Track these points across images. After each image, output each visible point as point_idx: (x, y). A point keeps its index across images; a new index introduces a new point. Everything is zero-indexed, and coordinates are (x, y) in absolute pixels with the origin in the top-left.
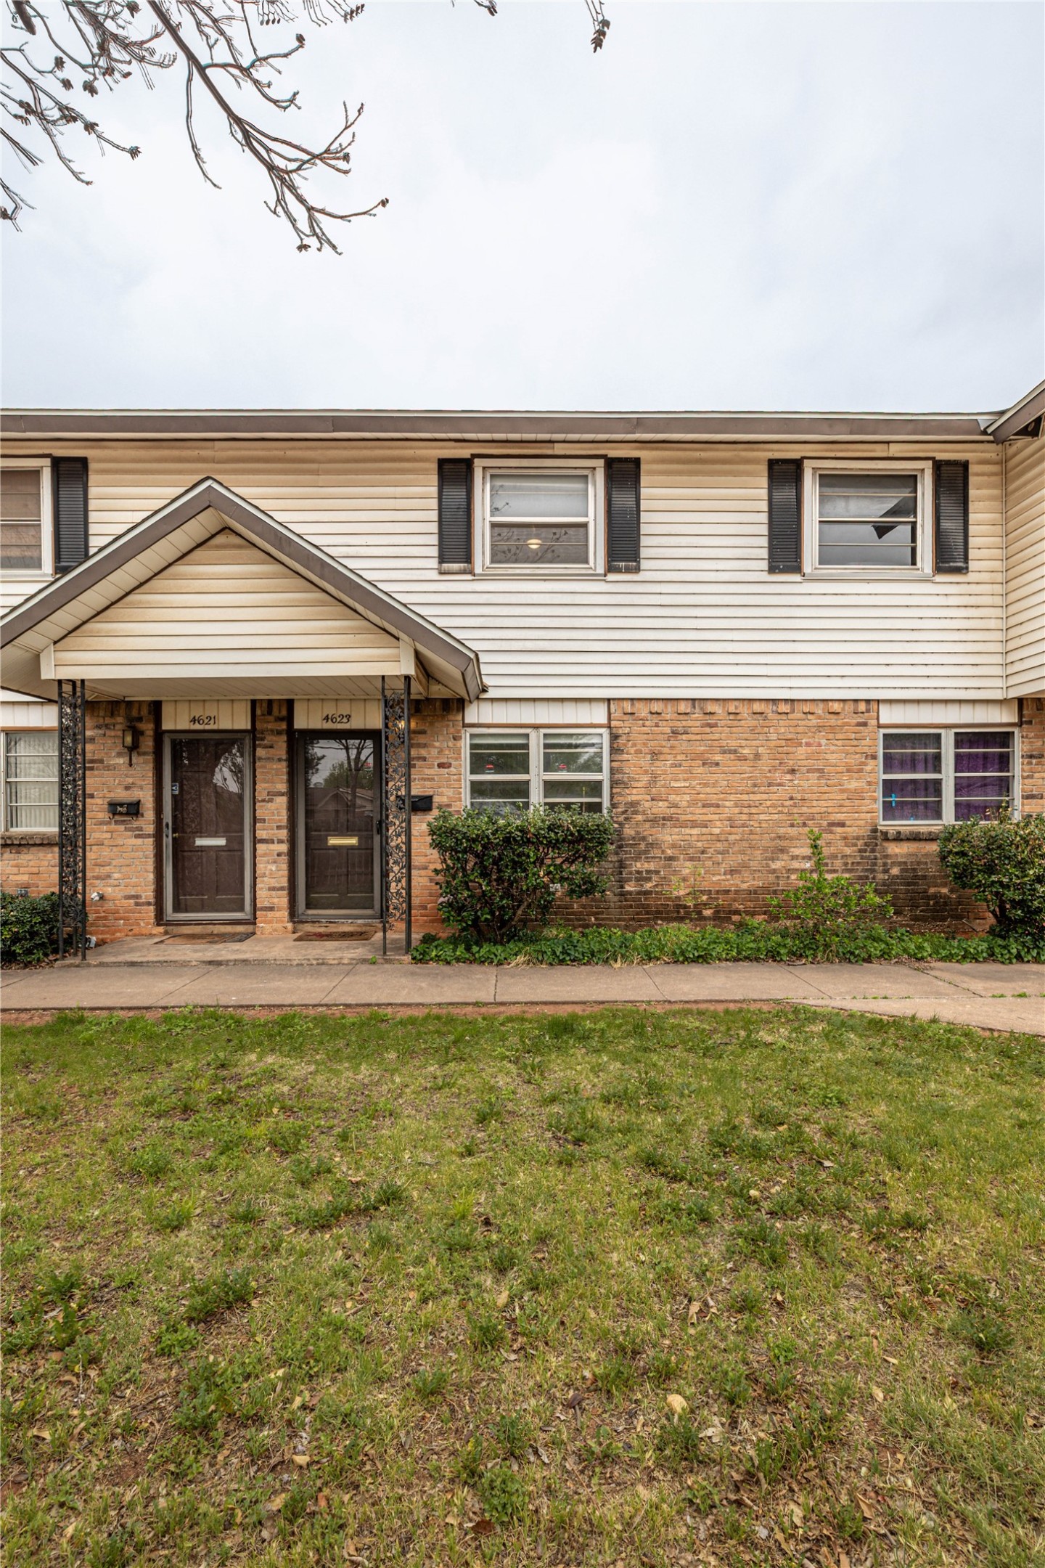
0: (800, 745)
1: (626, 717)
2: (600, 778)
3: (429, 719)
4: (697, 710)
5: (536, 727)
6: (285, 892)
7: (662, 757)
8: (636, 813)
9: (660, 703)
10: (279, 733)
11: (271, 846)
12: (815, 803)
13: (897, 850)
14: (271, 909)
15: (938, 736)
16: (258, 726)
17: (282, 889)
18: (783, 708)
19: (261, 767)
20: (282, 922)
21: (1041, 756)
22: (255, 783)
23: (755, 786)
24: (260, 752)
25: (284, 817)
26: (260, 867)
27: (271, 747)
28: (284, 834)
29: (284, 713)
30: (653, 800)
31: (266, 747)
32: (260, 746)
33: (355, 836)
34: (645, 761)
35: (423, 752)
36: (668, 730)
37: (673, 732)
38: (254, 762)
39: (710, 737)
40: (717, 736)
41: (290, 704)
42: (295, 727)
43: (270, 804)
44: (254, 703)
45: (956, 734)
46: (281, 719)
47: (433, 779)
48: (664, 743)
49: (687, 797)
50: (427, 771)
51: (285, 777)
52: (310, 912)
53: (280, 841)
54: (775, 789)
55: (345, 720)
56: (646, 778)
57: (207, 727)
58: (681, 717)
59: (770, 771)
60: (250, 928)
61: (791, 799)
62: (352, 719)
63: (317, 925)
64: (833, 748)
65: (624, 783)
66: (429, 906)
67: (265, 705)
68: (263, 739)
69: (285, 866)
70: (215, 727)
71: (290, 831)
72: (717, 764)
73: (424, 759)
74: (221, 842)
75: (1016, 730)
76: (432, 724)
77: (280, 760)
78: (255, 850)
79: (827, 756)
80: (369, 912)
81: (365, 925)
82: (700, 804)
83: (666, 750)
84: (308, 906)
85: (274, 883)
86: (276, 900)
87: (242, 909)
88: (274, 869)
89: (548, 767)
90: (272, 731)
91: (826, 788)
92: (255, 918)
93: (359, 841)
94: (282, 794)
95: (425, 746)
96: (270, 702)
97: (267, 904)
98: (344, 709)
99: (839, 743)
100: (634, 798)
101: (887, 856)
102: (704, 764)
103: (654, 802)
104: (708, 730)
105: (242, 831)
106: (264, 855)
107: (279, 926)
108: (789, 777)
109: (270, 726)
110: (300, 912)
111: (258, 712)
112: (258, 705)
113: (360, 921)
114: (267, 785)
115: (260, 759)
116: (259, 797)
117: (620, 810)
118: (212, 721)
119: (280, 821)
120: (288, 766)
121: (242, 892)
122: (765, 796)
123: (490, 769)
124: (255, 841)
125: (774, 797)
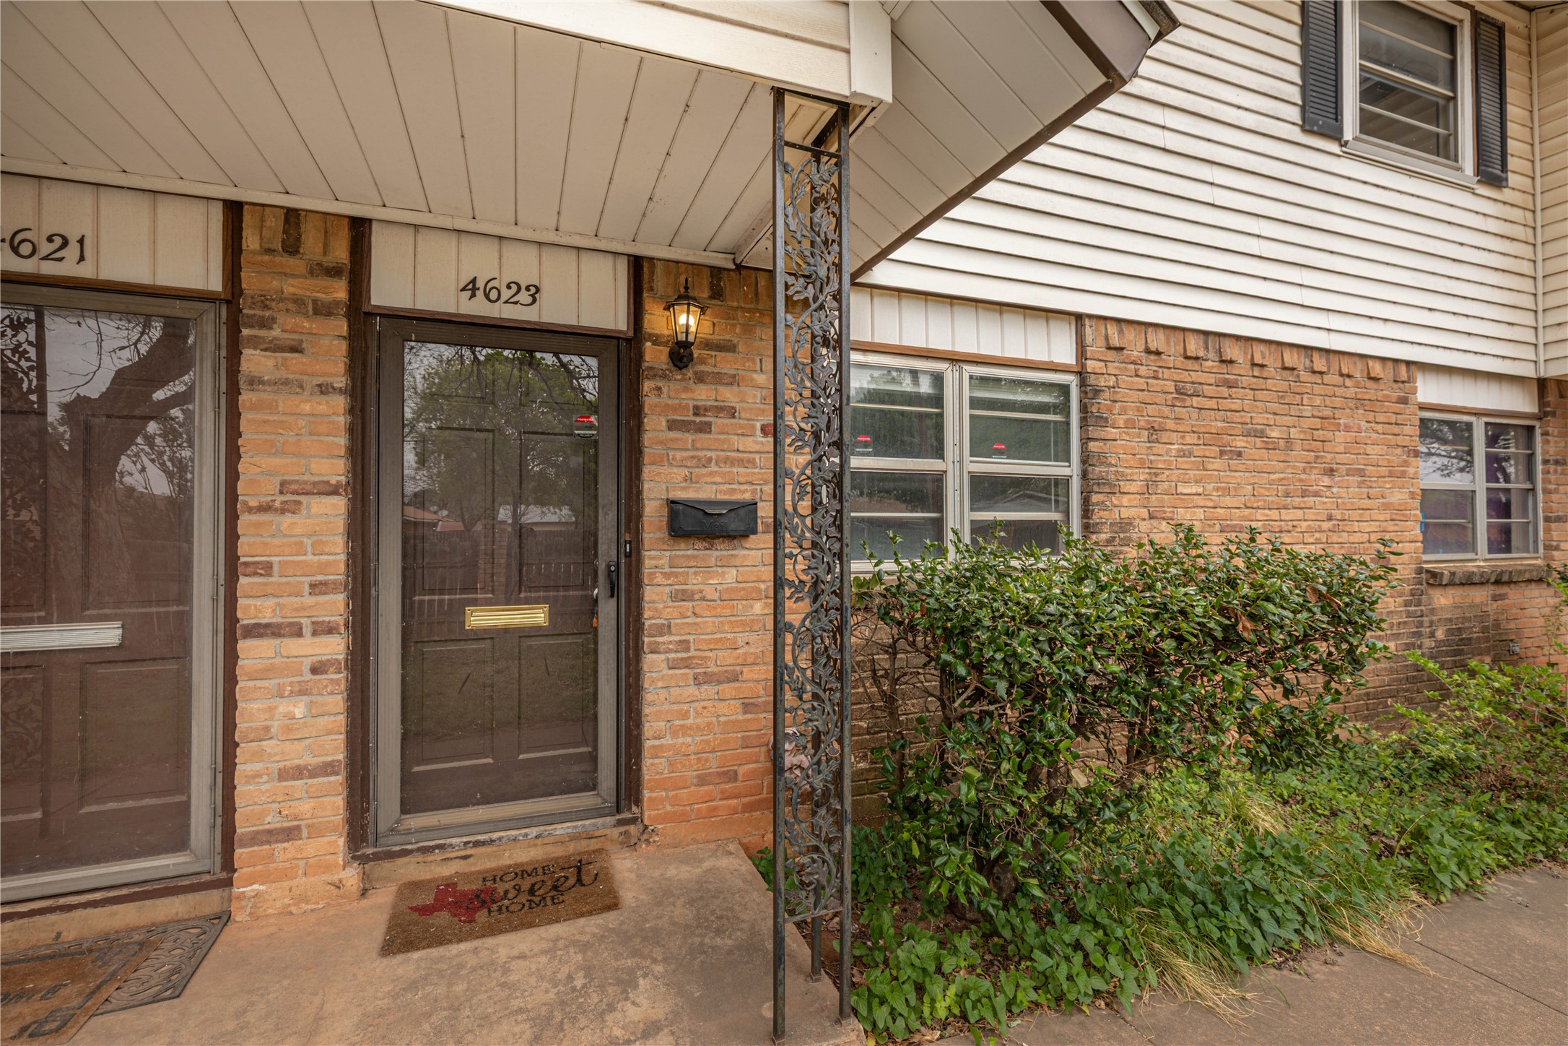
0: (1338, 428)
1: (1111, 355)
2: (1066, 472)
3: (742, 317)
4: (1211, 355)
5: (956, 359)
6: (339, 778)
7: (1165, 437)
8: (1127, 542)
9: (1161, 334)
10: (323, 310)
11: (291, 646)
12: (1356, 526)
13: (1443, 601)
14: (290, 834)
15: (1469, 426)
16: (250, 280)
17: (327, 769)
18: (1319, 364)
19: (254, 407)
20: (328, 868)
21: (1564, 463)
22: (234, 455)
23: (1287, 495)
24: (254, 361)
25: (336, 554)
26: (250, 710)
27: (296, 349)
28: (335, 606)
29: (340, 253)
30: (1151, 517)
31: (275, 347)
32: (255, 343)
33: (536, 601)
34: (1138, 442)
35: (728, 395)
36: (1170, 387)
37: (1178, 392)
38: (233, 391)
39: (1227, 404)
40: (1236, 405)
41: (360, 228)
42: (375, 301)
43: (288, 519)
44: (234, 210)
45: (1487, 424)
46: (334, 272)
47: (752, 462)
48: (1166, 410)
49: (1200, 514)
50: (738, 442)
51: (342, 441)
52: (416, 821)
53: (326, 629)
54: (1310, 500)
55: (524, 297)
56: (1142, 475)
57: (49, 268)
58: (1190, 365)
59: (1304, 471)
60: (210, 901)
61: (1330, 518)
62: (543, 297)
63: (438, 855)
64: (1374, 436)
65: (1109, 484)
66: (742, 771)
67: (275, 223)
68: (265, 324)
69: (337, 702)
70: (85, 271)
71: (352, 596)
72: (1239, 454)
73: (732, 413)
74: (106, 634)
75: (1537, 424)
76: (748, 329)
77: (324, 389)
78: (231, 657)
79: (1369, 449)
80: (585, 800)
81: (575, 837)
82: (1218, 527)
83: (1170, 424)
84: (408, 807)
85: (300, 754)
86: (305, 807)
87: (180, 843)
88: (299, 711)
89: (980, 447)
90: (298, 301)
91: (1367, 501)
92: (229, 865)
93: (552, 615)
94: (334, 491)
95: (733, 381)
96: (292, 216)
97: (272, 821)
98: (522, 265)
99: (1379, 427)
100: (1125, 513)
101: (1433, 611)
102: (1222, 453)
103: (1154, 522)
104: (1225, 391)
105: (184, 597)
106: (265, 673)
107: (317, 882)
108: (1326, 481)
109: (291, 287)
110: (382, 827)
111: (251, 241)
112: (247, 218)
113: (562, 829)
114: (276, 461)
115: (255, 382)
116: (248, 494)
117: (1103, 536)
118: (72, 252)
119: (322, 568)
120: (351, 411)
121: (182, 783)
122: (1299, 514)
123: (866, 445)
124: (232, 631)
125: (1310, 514)
